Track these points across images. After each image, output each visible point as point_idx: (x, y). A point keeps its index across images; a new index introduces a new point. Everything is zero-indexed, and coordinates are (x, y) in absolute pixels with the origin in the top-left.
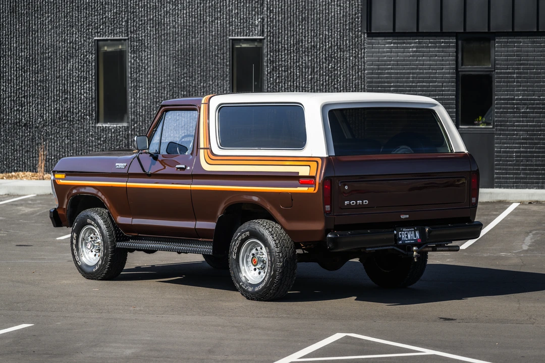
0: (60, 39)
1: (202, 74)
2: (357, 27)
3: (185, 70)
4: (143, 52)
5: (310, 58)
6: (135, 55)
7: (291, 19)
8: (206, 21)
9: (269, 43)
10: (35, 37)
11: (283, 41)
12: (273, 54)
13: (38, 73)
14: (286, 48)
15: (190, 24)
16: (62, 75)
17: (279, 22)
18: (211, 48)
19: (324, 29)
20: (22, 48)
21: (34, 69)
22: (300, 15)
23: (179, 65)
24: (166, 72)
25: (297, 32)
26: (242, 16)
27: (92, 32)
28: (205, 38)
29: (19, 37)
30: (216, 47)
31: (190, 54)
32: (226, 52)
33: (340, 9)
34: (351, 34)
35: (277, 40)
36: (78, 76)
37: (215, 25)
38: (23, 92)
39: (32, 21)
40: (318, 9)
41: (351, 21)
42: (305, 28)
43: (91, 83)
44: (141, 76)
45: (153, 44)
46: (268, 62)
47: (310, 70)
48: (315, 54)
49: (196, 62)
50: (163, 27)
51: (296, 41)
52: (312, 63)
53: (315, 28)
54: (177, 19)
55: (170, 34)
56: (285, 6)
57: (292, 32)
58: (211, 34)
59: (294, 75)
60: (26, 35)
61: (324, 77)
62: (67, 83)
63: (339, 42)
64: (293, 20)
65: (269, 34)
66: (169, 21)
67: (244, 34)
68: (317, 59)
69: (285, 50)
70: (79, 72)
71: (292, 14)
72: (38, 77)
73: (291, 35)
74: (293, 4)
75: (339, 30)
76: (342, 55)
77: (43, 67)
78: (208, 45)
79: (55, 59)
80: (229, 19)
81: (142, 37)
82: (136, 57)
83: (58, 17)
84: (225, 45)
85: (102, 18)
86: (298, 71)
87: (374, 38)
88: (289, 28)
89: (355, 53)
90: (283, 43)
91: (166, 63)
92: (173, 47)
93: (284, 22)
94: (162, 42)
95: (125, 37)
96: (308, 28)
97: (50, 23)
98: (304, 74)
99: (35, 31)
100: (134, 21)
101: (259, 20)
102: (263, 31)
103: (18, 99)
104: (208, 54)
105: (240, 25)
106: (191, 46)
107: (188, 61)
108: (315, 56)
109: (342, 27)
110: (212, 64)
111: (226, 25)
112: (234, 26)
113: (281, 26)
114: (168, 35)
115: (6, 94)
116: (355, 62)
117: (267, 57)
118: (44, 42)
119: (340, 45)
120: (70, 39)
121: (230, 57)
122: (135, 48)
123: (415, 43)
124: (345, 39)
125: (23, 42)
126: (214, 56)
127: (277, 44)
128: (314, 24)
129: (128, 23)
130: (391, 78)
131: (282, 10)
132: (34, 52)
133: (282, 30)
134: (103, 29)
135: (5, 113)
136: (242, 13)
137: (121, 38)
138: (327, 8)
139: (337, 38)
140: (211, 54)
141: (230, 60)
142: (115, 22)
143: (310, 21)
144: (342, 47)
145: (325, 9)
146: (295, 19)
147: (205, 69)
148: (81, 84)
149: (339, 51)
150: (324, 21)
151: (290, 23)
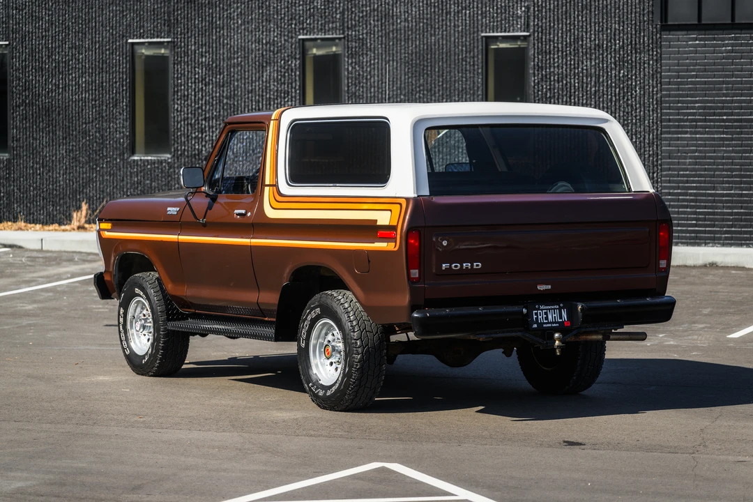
0: (254, 39)
1: (444, 86)
3: (422, 81)
4: (365, 56)
5: (593, 63)
6: (354, 60)
7: (566, 8)
8: (450, 12)
9: (536, 42)
10: (220, 37)
11: (556, 38)
12: (542, 57)
13: (223, 86)
14: (560, 49)
15: (429, 16)
16: (255, 89)
17: (550, 12)
18: (457, 50)
19: (613, 22)
20: (202, 52)
21: (218, 80)
22: (579, 1)
23: (412, 74)
24: (395, 83)
25: (575, 26)
26: (499, 3)
27: (295, 28)
28: (448, 35)
29: (198, 37)
31: (427, 59)
32: (478, 55)
34: (651, 28)
35: (548, 37)
36: (277, 90)
37: (462, 17)
38: (204, 113)
39: (216, 14)
41: (650, 9)
42: (586, 20)
43: (294, 99)
44: (361, 90)
45: (378, 44)
46: (534, 68)
47: (594, 79)
48: (601, 56)
49: (437, 70)
50: (391, 21)
51: (574, 39)
52: (595, 69)
53: (601, 20)
54: (410, 8)
55: (400, 30)
57: (568, 26)
58: (456, 29)
59: (570, 87)
60: (207, 34)
61: (613, 89)
62: (263, 100)
63: (633, 39)
64: (570, 9)
65: (536, 29)
66: (400, 12)
67: (501, 29)
68: (603, 64)
69: (558, 51)
70: (278, 84)
72: (223, 91)
73: (566, 29)
75: (634, 22)
76: (638, 58)
77: (230, 78)
78: (452, 46)
79: (247, 66)
80: (482, 8)
81: (363, 34)
82: (355, 62)
83: (250, 9)
84: (476, 45)
85: (310, 9)
86: (576, 81)
87: (672, 33)
88: (564, 20)
89: (656, 55)
90: (555, 41)
91: (395, 71)
92: (405, 49)
93: (558, 12)
94: (389, 42)
95: (340, 34)
96: (590, 19)
97: (239, 16)
98: (585, 85)
99: (220, 28)
100: (352, 13)
101: (523, 9)
102: (528, 25)
103: (197, 122)
104: (453, 57)
105: (497, 17)
106: (429, 47)
107: (425, 68)
108: (601, 59)
109: (638, 18)
110: (458, 72)
112: (488, 19)
113: (554, 17)
114: (399, 32)
115: (181, 115)
116: (657, 68)
117: (534, 61)
118: (232, 43)
119: (636, 44)
120: (266, 38)
121: (482, 62)
122: (354, 50)
123: (730, 39)
124: (642, 34)
125: (204, 43)
126: (460, 60)
127: (548, 42)
128: (599, 14)
129: (344, 15)
130: (696, 89)
132: (218, 57)
133: (554, 23)
134: (310, 24)
135: (179, 141)
136: (499, 0)
137: (334, 36)
139: (631, 34)
140: (456, 58)
141: (482, 66)
142: (327, 14)
144: (638, 46)
146: (572, 7)
147: (448, 79)
148: (281, 101)
149: (634, 52)
150: (613, 10)
151: (566, 13)
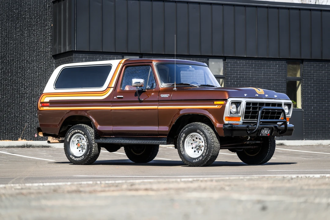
2: (37, 49)
33: (28, 38)
41: (34, 46)
42: (7, 48)
63: (27, 58)
89: (37, 65)
96: (9, 48)
108: (13, 66)
150: (18, 45)
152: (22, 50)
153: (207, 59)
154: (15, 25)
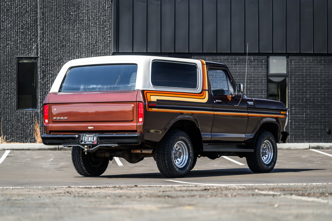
2: (96, 51)
7: (55, 46)
8: (1, 46)
9: (41, 60)
11: (50, 59)
12: (44, 67)
14: (53, 63)
17: (47, 47)
18: (4, 63)
19: (76, 52)
22: (61, 43)
25: (59, 54)
26: (24, 43)
28: (0, 56)
30: (8, 62)
32: (14, 65)
33: (86, 40)
35: (46, 58)
37: (7, 48)
40: (72, 40)
41: (92, 47)
42: (64, 51)
46: (40, 71)
51: (59, 59)
56: (51, 38)
57: (56, 54)
58: (4, 54)
64: (57, 46)
65: (41, 55)
67: (25, 54)
69: (51, 64)
71: (56, 43)
73: (55, 55)
74: (57, 37)
75: (85, 53)
78: (2, 61)
84: (13, 61)
88: (54, 51)
90: (50, 60)
93: (51, 47)
96: (66, 51)
101: (35, 46)
102: (38, 53)
104: (2, 66)
105: (23, 49)
110: (5, 72)
111: (14, 49)
112: (19, 50)
113: (49, 50)
117: (40, 68)
121: (16, 69)
126: (6, 67)
127: (47, 60)
128: (69, 49)
131: (49, 40)
133: (49, 52)
136: (24, 42)
138: (78, 39)
140: (4, 66)
143: (67, 47)
145: (77, 40)
146: (58, 46)
150: (76, 47)
151: (55, 48)
152: (79, 53)
153: (266, 57)
154: (73, 28)
